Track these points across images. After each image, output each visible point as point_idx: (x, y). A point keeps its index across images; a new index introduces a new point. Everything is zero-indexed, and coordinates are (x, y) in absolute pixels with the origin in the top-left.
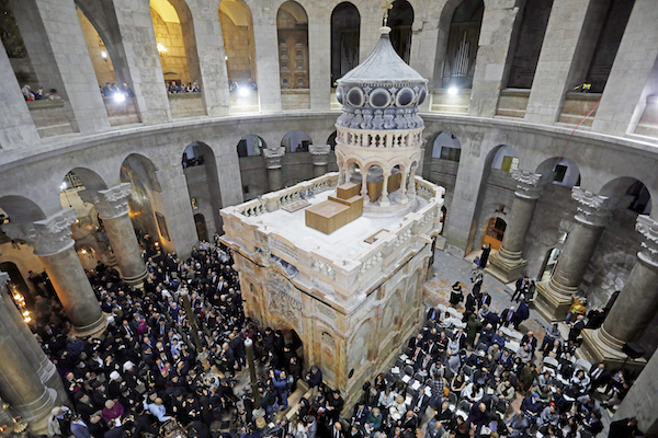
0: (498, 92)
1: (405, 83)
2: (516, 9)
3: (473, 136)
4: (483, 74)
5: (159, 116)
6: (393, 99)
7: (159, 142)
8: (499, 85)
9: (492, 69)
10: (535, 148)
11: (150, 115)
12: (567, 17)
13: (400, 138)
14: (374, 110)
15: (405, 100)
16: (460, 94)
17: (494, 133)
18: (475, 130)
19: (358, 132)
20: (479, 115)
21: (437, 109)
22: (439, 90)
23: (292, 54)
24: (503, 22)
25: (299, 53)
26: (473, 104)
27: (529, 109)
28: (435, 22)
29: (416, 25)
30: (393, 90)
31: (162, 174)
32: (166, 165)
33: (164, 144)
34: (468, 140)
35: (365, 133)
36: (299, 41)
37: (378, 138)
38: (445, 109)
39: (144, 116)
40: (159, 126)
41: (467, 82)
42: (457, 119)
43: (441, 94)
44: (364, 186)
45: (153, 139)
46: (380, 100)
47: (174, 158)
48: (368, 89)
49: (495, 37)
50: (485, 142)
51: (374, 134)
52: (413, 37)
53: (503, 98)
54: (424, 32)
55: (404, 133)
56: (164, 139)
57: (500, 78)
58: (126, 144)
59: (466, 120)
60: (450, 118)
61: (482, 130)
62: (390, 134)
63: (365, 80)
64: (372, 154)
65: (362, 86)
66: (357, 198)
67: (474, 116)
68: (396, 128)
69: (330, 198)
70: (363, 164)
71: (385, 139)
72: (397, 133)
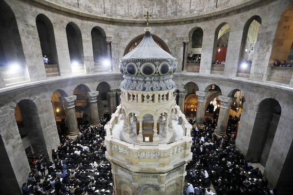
5: (258, 77)
7: (252, 90)
11: (254, 75)
31: (246, 104)
32: (250, 102)
33: (254, 92)
39: (251, 75)
40: (256, 82)
45: (250, 87)
47: (255, 101)
56: (255, 89)
58: (237, 85)
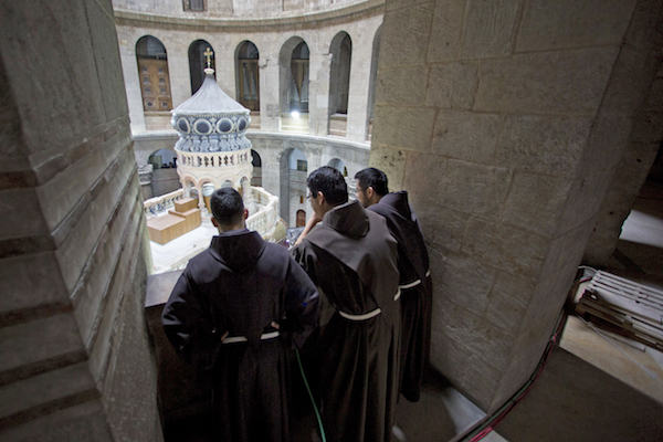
0: (327, 116)
1: (222, 115)
2: (331, 55)
3: (314, 151)
4: (315, 103)
6: (214, 127)
8: (327, 111)
9: (320, 99)
10: (356, 161)
12: (361, 65)
13: (226, 158)
14: (200, 137)
15: (225, 128)
16: (301, 117)
17: (328, 149)
18: (315, 146)
19: (190, 154)
20: (317, 134)
21: (286, 129)
22: (285, 114)
23: (155, 80)
24: (323, 64)
25: (161, 80)
26: (311, 125)
27: (348, 131)
28: (275, 60)
29: (261, 62)
30: (213, 120)
34: (311, 154)
35: (195, 155)
36: (160, 70)
37: (206, 159)
38: (292, 129)
41: (305, 108)
42: (300, 138)
43: (287, 117)
44: (201, 200)
46: (203, 128)
48: (192, 119)
49: (319, 74)
50: (323, 156)
51: (202, 155)
52: (260, 71)
53: (332, 121)
54: (268, 68)
55: (229, 154)
57: (327, 106)
59: (307, 138)
60: (295, 137)
61: (320, 147)
62: (216, 156)
63: (189, 112)
64: (203, 172)
65: (187, 117)
66: (195, 210)
67: (312, 135)
68: (220, 150)
69: (170, 212)
70: (197, 181)
71: (212, 159)
72: (223, 154)
